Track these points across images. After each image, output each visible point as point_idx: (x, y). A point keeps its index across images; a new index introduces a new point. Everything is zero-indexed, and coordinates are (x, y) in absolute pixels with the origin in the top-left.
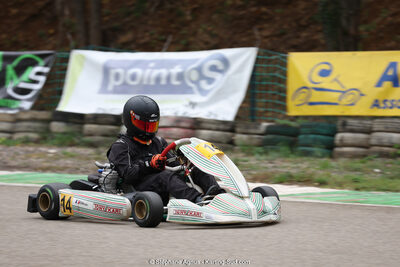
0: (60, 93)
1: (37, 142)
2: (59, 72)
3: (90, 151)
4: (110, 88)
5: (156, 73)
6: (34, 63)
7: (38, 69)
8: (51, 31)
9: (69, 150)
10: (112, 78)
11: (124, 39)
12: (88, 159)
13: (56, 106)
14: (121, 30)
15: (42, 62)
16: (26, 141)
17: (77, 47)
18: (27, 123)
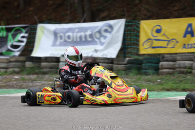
0: (33, 47)
2: (32, 36)
4: (58, 43)
7: (22, 35)
10: (59, 38)
13: (31, 54)
15: (24, 31)
18: (13, 63)
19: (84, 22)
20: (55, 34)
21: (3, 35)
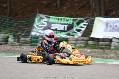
0: (91, 31)
1: (84, 47)
2: (91, 25)
3: (101, 50)
4: (108, 30)
7: (84, 23)
8: (89, 11)
9: (94, 50)
10: (109, 26)
11: (112, 14)
12: (100, 53)
13: (90, 36)
14: (112, 11)
15: (85, 21)
16: (80, 47)
17: (97, 16)
18: (80, 41)
20: (107, 24)
21: (70, 23)
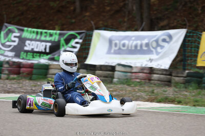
2: (87, 42)
5: (135, 43)
6: (75, 37)
7: (77, 40)
10: (113, 46)
15: (79, 37)
19: (142, 30)
20: (110, 41)
21: (55, 39)
